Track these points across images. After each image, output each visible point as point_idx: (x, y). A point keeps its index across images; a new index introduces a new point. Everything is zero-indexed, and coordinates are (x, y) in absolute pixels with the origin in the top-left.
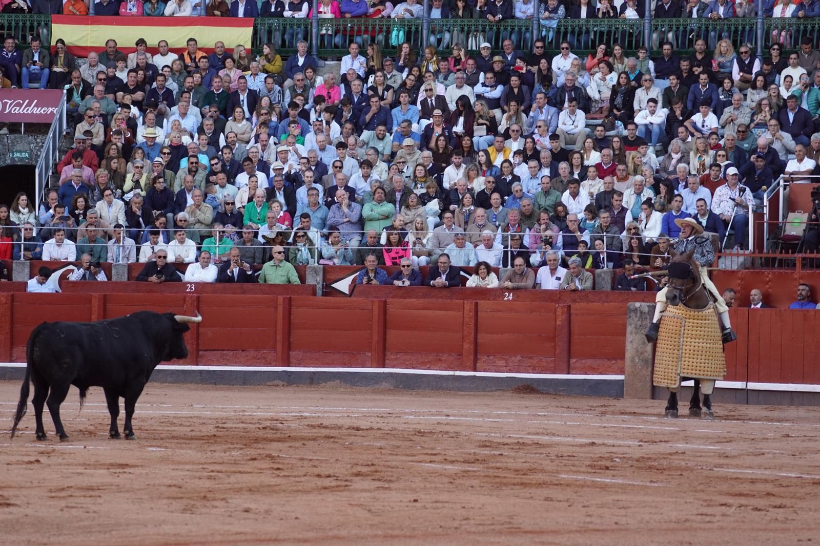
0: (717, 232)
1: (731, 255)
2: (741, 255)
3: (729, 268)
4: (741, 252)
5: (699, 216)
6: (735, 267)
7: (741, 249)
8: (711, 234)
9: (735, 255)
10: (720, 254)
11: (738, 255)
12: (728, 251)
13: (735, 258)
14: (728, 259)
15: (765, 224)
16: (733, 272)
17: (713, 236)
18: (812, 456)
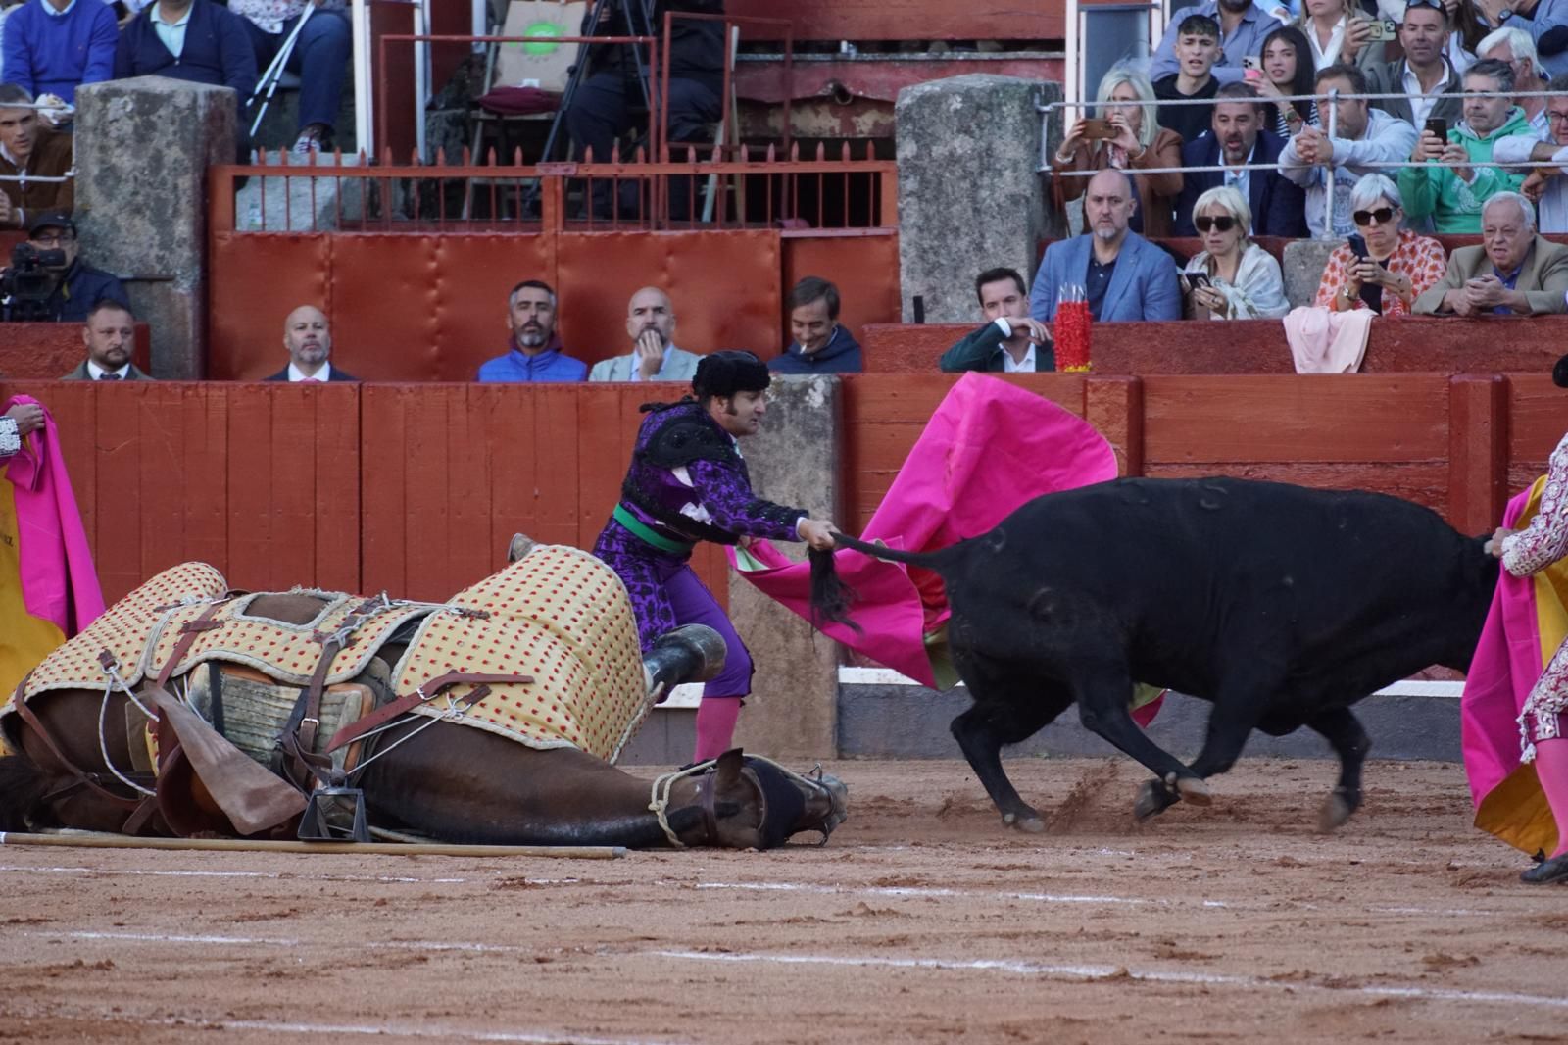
0: (223, 83)
1: (287, 171)
2: (326, 171)
3: (278, 227)
4: (326, 159)
5: (155, 16)
6: (302, 222)
7: (326, 148)
8: (203, 88)
9: (301, 171)
10: (241, 171)
11: (313, 172)
12: (273, 158)
13: (301, 186)
14: (276, 188)
15: (419, 47)
16: (295, 240)
17: (211, 96)
18: (615, 960)
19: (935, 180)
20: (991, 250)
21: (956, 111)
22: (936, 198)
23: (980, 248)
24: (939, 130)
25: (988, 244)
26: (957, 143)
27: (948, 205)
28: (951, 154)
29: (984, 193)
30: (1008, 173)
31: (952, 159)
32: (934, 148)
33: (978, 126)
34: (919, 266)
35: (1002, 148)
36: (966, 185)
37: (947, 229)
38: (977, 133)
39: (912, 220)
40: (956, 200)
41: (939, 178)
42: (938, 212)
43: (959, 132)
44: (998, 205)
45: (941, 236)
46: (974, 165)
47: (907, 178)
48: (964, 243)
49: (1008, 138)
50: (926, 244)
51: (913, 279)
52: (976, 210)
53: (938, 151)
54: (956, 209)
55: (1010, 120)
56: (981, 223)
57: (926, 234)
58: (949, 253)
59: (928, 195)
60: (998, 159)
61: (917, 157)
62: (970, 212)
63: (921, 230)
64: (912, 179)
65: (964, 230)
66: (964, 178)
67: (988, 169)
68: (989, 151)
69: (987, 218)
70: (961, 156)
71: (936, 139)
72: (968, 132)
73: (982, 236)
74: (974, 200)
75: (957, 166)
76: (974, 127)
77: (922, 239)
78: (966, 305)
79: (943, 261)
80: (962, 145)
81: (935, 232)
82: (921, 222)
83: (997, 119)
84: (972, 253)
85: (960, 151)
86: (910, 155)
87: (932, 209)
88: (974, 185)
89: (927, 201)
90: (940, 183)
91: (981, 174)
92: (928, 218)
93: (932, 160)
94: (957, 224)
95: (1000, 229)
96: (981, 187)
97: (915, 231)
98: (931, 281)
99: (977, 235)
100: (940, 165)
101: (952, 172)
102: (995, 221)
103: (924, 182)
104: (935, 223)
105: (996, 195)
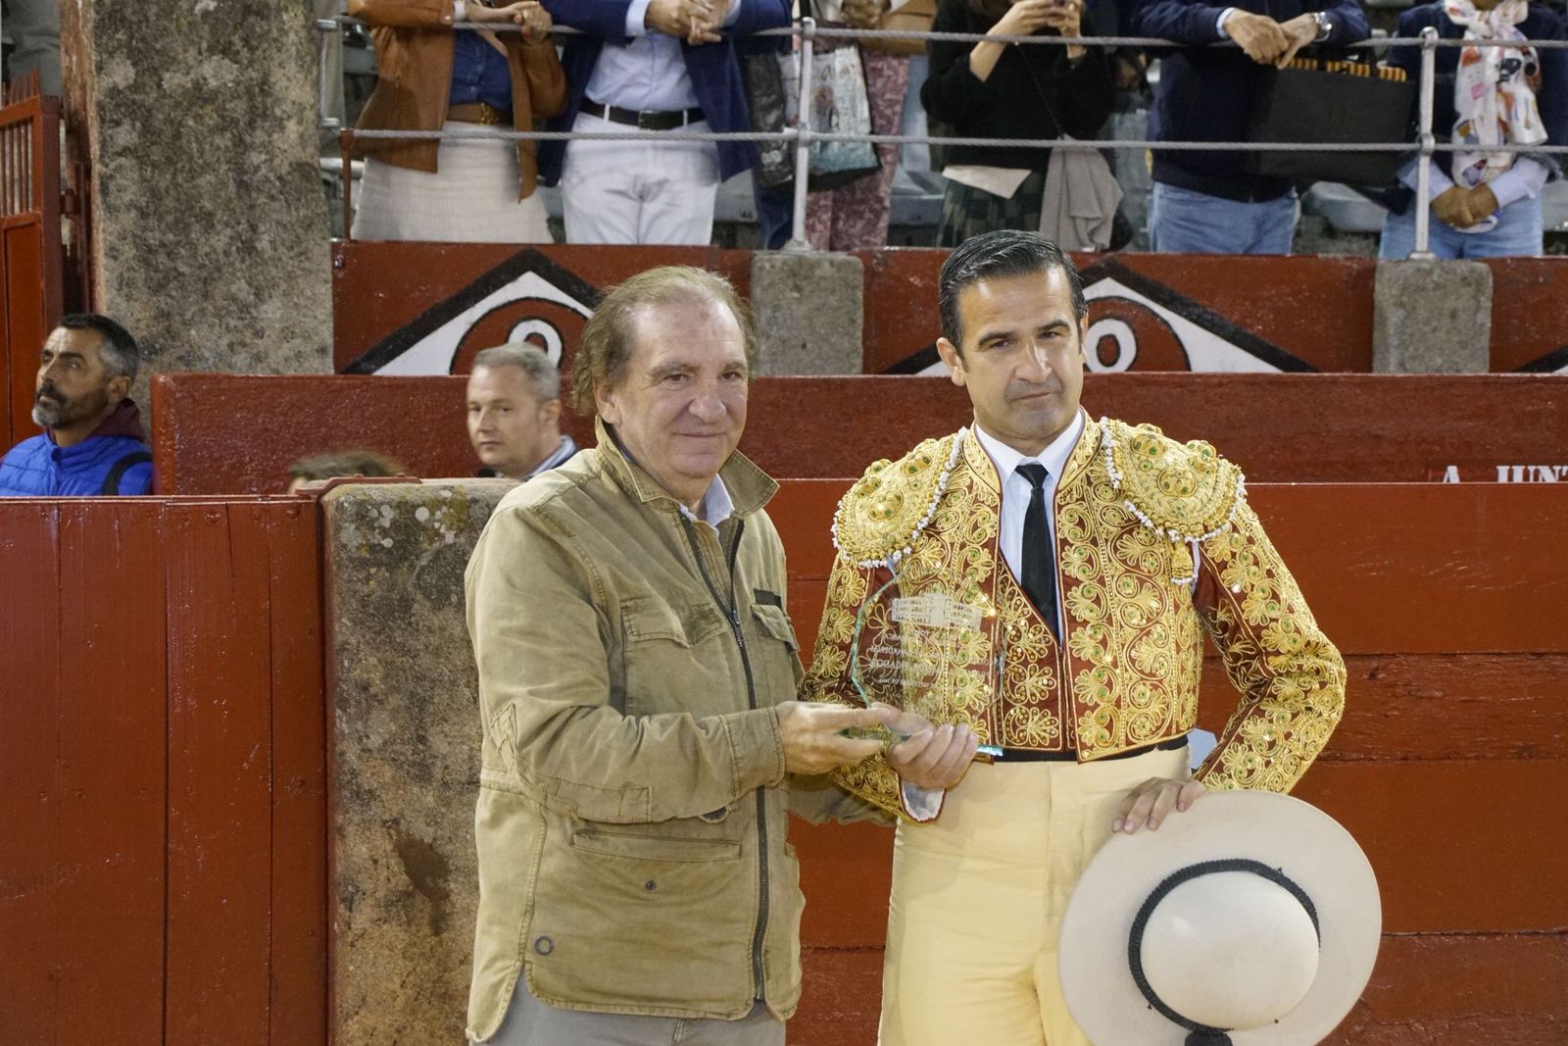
19: (168, 131)
20: (269, 253)
21: (206, 14)
22: (170, 161)
23: (249, 248)
24: (177, 44)
25: (263, 243)
26: (208, 69)
27: (193, 175)
28: (197, 86)
29: (256, 158)
30: (292, 126)
31: (199, 95)
32: (167, 76)
33: (246, 41)
34: (140, 276)
35: (284, 83)
36: (224, 141)
37: (190, 216)
38: (245, 53)
39: (127, 197)
40: (207, 167)
41: (177, 126)
42: (176, 186)
43: (211, 50)
44: (280, 178)
45: (180, 226)
46: (238, 108)
47: (118, 123)
48: (221, 240)
49: (292, 68)
50: (153, 238)
51: (129, 298)
52: (242, 185)
53: (172, 80)
54: (206, 181)
55: (292, 35)
56: (252, 207)
57: (152, 222)
58: (194, 256)
59: (156, 154)
60: (278, 101)
61: (136, 87)
62: (232, 187)
63: (143, 214)
64: (126, 126)
65: (221, 215)
66: (224, 129)
67: (264, 116)
68: (264, 83)
69: (262, 199)
70: (216, 92)
71: (170, 61)
72: (227, 51)
73: (253, 228)
74: (239, 169)
75: (209, 109)
76: (238, 44)
77: (145, 229)
78: (225, 341)
79: (183, 268)
80: (217, 72)
81: (170, 218)
82: (143, 201)
83: (275, 33)
84: (234, 256)
85: (213, 83)
86: (122, 85)
87: (163, 181)
88: (239, 142)
89: (155, 166)
90: (178, 136)
91: (251, 124)
92: (155, 195)
93: (163, 95)
94: (208, 205)
95: (285, 218)
96: (251, 147)
97: (133, 213)
98: (163, 301)
99: (243, 226)
100: (178, 104)
101: (198, 118)
102: (276, 205)
103: (147, 130)
104: (169, 203)
105: (277, 161)
